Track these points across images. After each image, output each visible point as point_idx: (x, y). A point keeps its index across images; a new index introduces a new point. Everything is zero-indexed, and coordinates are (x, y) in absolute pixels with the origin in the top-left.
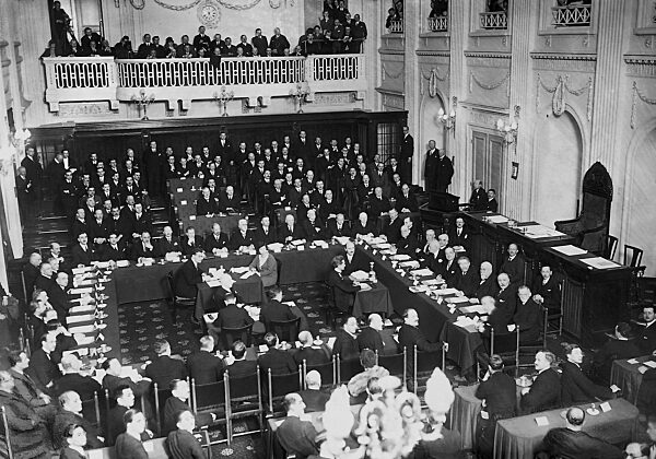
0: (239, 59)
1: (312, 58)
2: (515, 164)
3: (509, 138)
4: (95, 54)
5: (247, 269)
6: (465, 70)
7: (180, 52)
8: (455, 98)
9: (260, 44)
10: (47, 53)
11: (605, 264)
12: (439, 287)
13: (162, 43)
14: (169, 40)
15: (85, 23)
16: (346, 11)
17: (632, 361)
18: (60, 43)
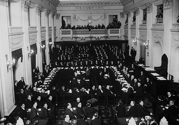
0: (94, 30)
1: (109, 29)
2: (148, 53)
3: (147, 47)
4: (68, 29)
5: (84, 71)
6: (139, 32)
7: (84, 28)
8: (137, 38)
9: (99, 27)
10: (60, 29)
11: (163, 79)
12: (122, 80)
13: (81, 27)
14: (82, 26)
15: (68, 23)
16: (117, 20)
17: (162, 106)
18: (63, 27)
